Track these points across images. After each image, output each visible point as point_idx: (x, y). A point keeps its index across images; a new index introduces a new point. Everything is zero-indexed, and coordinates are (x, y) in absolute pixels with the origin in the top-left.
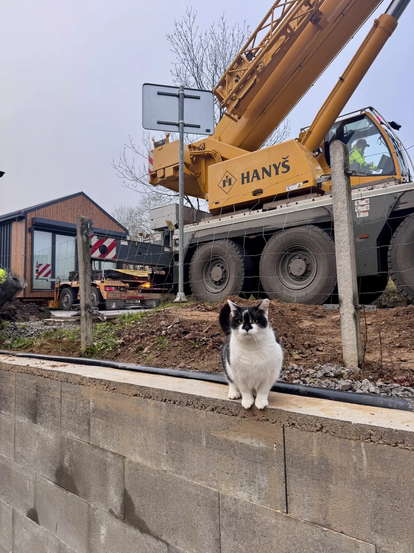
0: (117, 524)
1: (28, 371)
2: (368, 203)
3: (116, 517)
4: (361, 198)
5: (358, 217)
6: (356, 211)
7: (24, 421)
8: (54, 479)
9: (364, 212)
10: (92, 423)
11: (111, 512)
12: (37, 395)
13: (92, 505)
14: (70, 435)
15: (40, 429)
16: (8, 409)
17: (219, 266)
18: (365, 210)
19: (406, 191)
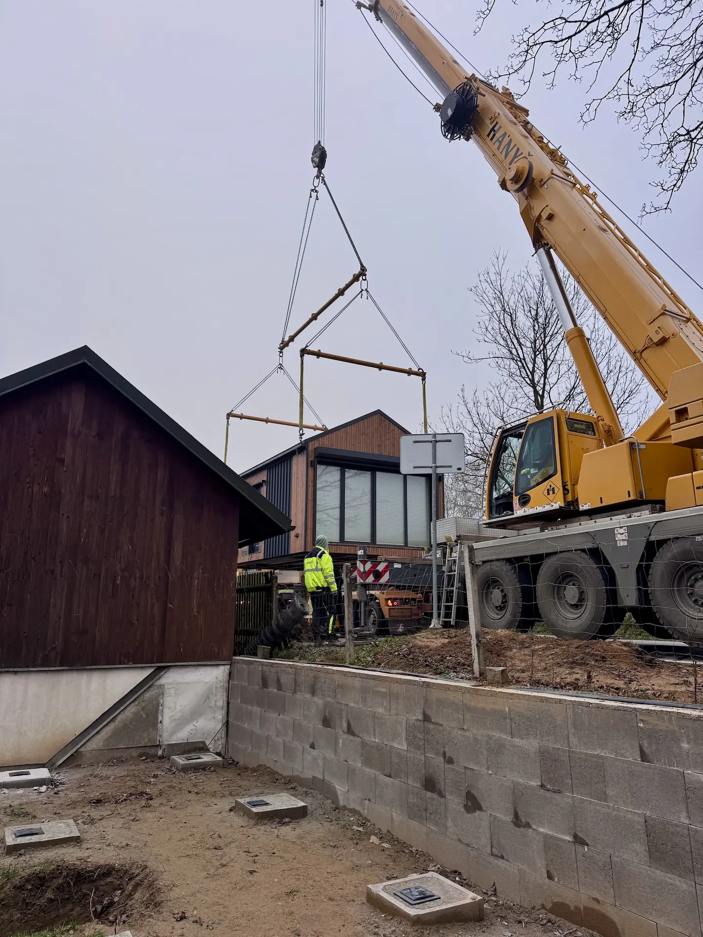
0: (345, 736)
1: (311, 669)
2: (626, 532)
3: (345, 733)
4: (619, 526)
5: (618, 545)
6: (617, 539)
7: (308, 696)
8: (321, 723)
9: (623, 540)
10: (337, 692)
11: (344, 731)
12: (315, 681)
13: (337, 731)
14: (329, 699)
15: (316, 699)
16: (301, 691)
17: (498, 588)
18: (624, 538)
19: (657, 522)
